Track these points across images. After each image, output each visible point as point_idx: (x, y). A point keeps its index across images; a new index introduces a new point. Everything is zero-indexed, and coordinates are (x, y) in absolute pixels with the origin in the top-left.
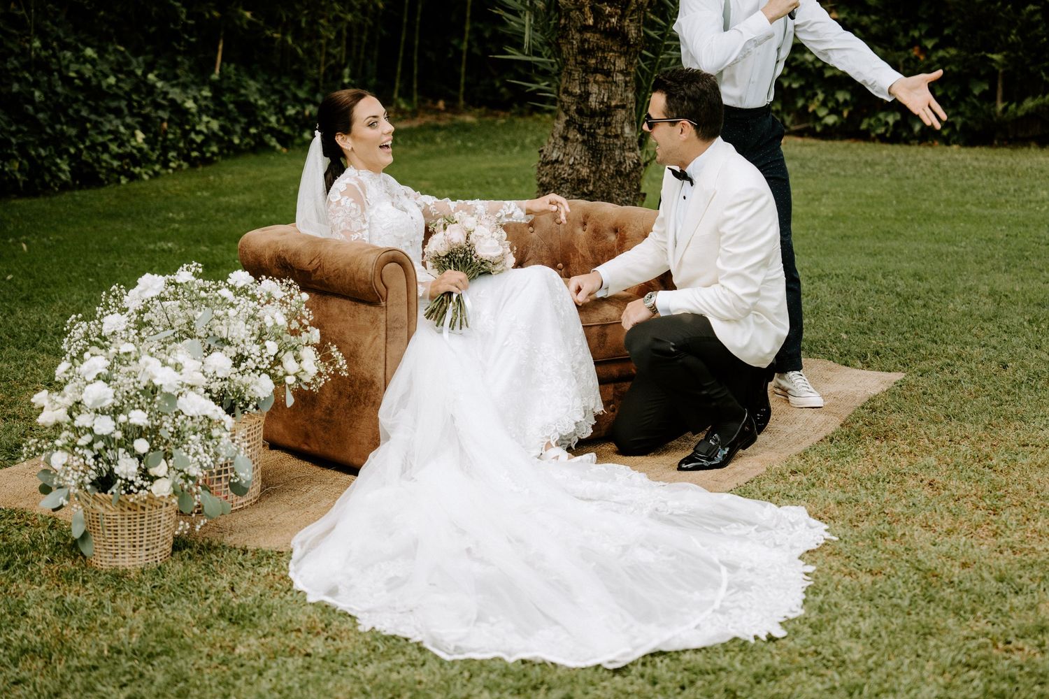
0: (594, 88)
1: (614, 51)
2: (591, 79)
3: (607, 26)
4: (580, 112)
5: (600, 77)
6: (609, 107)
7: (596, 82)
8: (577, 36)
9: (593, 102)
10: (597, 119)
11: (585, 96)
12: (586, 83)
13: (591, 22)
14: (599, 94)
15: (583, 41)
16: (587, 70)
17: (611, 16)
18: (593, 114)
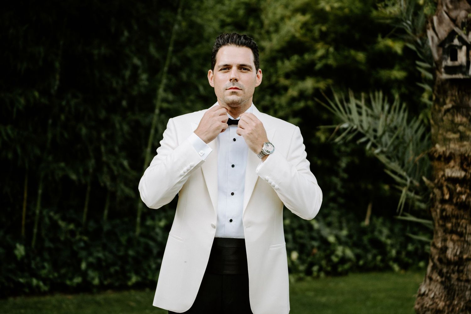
0: (450, 245)
1: (465, 219)
2: (449, 238)
3: (458, 200)
4: (440, 260)
5: (455, 237)
6: (461, 258)
7: (452, 240)
8: (440, 206)
9: (450, 254)
10: (452, 267)
11: (444, 250)
12: (445, 240)
13: (447, 197)
14: (454, 249)
15: (443, 210)
16: (446, 231)
17: (461, 193)
18: (449, 263)
